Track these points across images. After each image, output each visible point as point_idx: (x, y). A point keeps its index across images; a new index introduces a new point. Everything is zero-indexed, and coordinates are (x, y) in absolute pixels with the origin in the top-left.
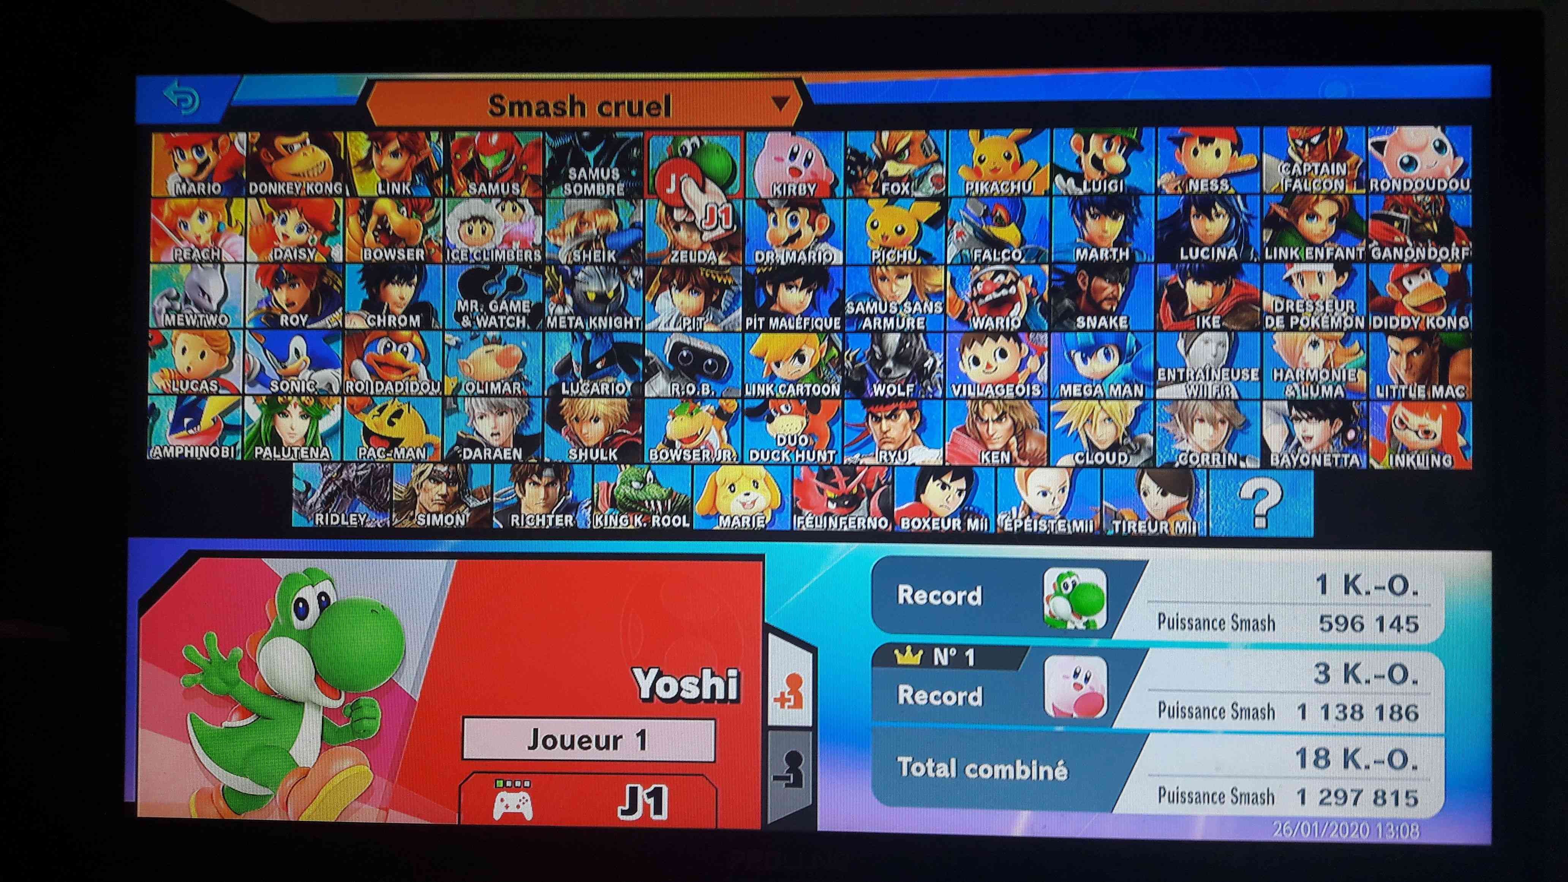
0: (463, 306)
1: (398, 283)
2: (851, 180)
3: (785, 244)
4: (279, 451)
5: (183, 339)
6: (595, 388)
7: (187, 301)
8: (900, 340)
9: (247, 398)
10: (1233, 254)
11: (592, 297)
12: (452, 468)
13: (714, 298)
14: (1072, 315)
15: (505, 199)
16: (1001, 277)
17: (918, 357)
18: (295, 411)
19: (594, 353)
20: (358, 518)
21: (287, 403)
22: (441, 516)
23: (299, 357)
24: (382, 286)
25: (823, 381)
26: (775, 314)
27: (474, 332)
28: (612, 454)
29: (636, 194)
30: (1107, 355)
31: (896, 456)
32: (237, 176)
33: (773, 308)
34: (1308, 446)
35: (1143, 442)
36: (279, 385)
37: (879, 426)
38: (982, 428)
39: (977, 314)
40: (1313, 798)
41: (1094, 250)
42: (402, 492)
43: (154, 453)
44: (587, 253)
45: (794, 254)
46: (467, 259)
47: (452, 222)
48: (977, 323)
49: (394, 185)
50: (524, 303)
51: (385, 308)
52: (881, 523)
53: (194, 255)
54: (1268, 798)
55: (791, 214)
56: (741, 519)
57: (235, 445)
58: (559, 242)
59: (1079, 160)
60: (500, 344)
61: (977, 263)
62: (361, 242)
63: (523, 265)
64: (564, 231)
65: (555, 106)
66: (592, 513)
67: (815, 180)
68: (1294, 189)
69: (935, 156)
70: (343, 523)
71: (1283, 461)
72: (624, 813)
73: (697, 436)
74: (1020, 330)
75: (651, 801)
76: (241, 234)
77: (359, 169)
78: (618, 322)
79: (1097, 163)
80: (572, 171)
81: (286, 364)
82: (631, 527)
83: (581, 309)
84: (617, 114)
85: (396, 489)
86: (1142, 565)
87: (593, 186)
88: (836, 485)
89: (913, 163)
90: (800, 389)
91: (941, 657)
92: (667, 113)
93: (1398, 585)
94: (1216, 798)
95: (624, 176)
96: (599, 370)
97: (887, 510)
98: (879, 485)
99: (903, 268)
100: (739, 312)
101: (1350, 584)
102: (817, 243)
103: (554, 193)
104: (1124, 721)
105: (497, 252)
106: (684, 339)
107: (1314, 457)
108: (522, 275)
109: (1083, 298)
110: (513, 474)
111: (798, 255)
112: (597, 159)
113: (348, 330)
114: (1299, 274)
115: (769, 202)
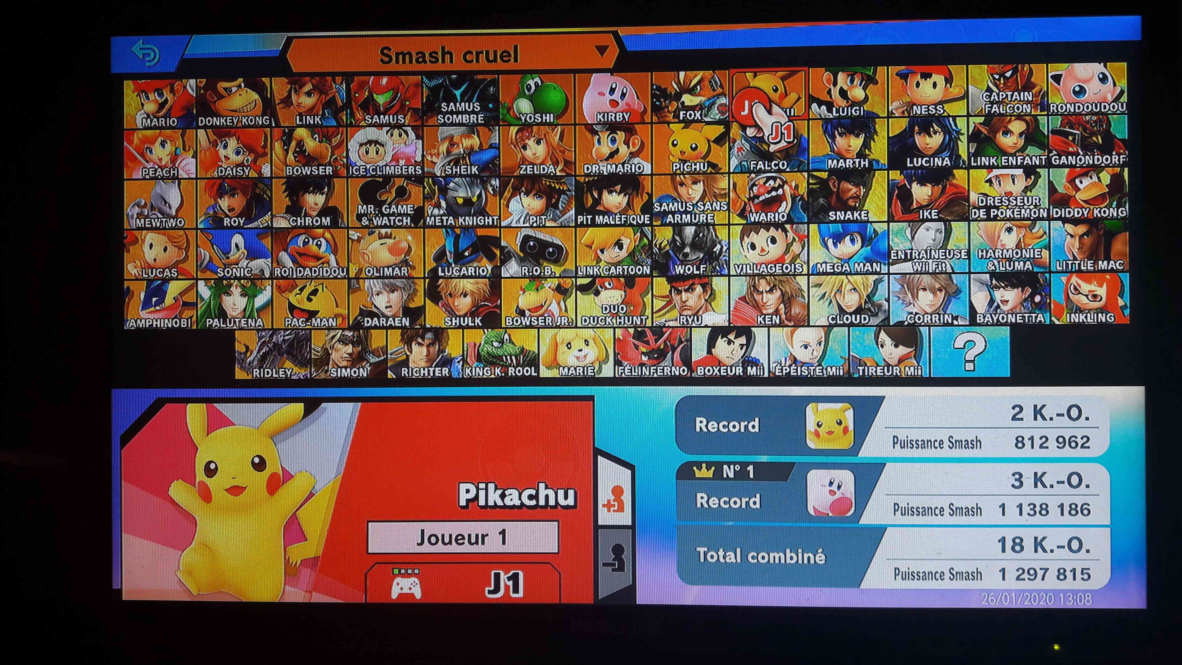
0: (362, 209)
1: (313, 192)
2: (657, 109)
3: (607, 159)
4: (225, 322)
5: (150, 237)
6: (464, 271)
7: (152, 208)
8: (695, 231)
9: (199, 282)
10: (947, 162)
11: (460, 201)
12: (356, 333)
13: (554, 200)
14: (825, 210)
15: (393, 127)
16: (771, 182)
17: (709, 244)
18: (236, 291)
19: (463, 244)
20: (285, 372)
21: (231, 285)
22: (348, 370)
23: (238, 250)
24: (301, 194)
25: (637, 263)
26: (600, 213)
27: (371, 229)
28: (478, 321)
29: (492, 122)
30: (852, 241)
31: (693, 320)
32: (189, 114)
33: (598, 208)
34: (1005, 308)
35: (880, 306)
36: (223, 271)
37: (679, 297)
38: (758, 298)
39: (753, 211)
40: (1012, 574)
41: (842, 161)
42: (318, 352)
43: (130, 325)
44: (456, 168)
45: (614, 166)
46: (365, 173)
47: (353, 145)
48: (754, 218)
49: (308, 117)
50: (409, 206)
51: (304, 211)
52: (682, 371)
53: (158, 174)
54: (977, 575)
55: (611, 136)
56: (575, 369)
57: (191, 318)
58: (435, 159)
59: (829, 92)
60: (391, 238)
61: (753, 172)
62: (284, 162)
63: (408, 177)
64: (438, 150)
65: (430, 55)
66: (463, 366)
67: (629, 109)
68: (992, 112)
69: (720, 90)
70: (274, 376)
71: (986, 319)
72: (490, 592)
73: (542, 306)
74: (786, 222)
75: (510, 583)
76: (192, 157)
77: (282, 105)
78: (480, 220)
79: (843, 93)
80: (443, 105)
81: (229, 255)
82: (492, 376)
83: (453, 210)
84: (477, 61)
85: (314, 350)
86: (880, 399)
87: (460, 116)
88: (647, 343)
89: (703, 96)
90: (620, 269)
91: (729, 472)
92: (516, 60)
93: (1074, 413)
94: (938, 576)
95: (484, 108)
96: (467, 256)
97: (686, 360)
98: (681, 342)
99: (696, 176)
100: (573, 212)
101: (1038, 412)
102: (631, 158)
103: (430, 123)
104: (868, 518)
105: (388, 168)
106: (531, 232)
107: (1010, 315)
108: (407, 185)
109: (834, 196)
110: (403, 338)
111: (617, 166)
112: (463, 95)
113: (275, 228)
114: (997, 177)
115: (594, 126)
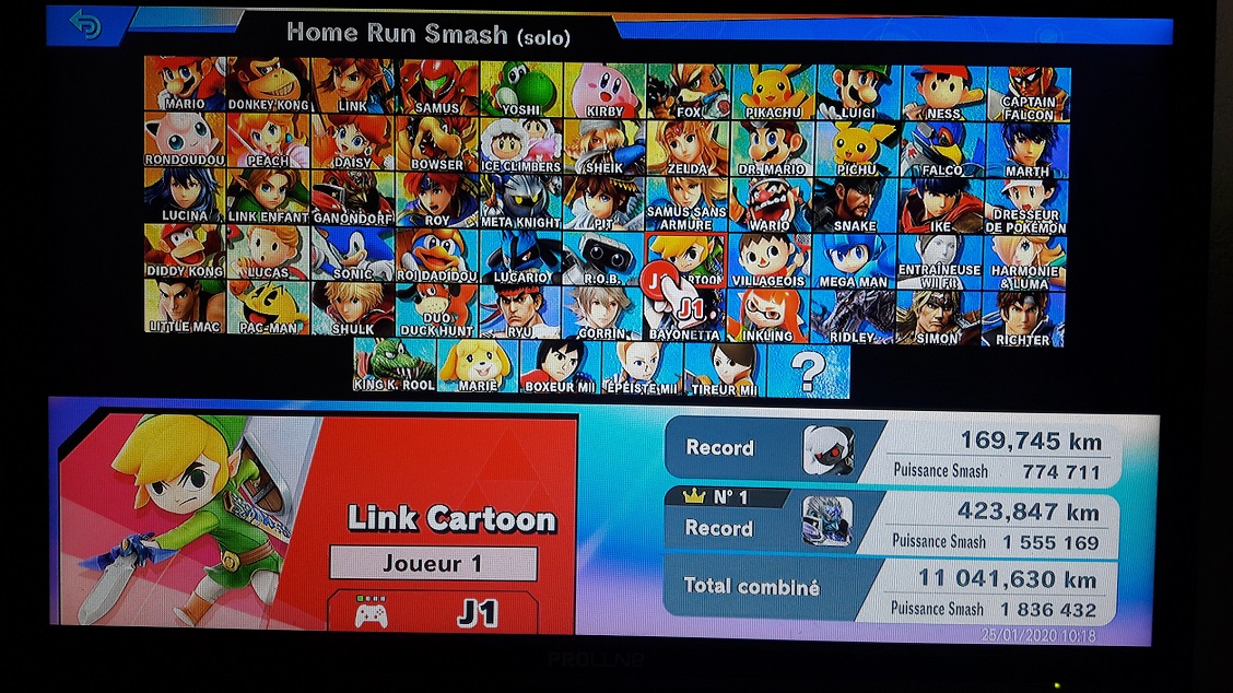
13: (621, 203)
14: (831, 220)
16: (774, 188)
30: (859, 253)
32: (218, 94)
39: (754, 218)
48: (754, 226)
59: (839, 92)
64: (579, 147)
67: (622, 104)
68: (1012, 118)
69: (721, 86)
72: (462, 622)
74: (789, 232)
75: (484, 613)
77: (323, 89)
78: (540, 222)
79: (854, 93)
83: (509, 211)
89: (703, 92)
96: (524, 262)
99: (693, 179)
109: (841, 205)
114: (1015, 188)
